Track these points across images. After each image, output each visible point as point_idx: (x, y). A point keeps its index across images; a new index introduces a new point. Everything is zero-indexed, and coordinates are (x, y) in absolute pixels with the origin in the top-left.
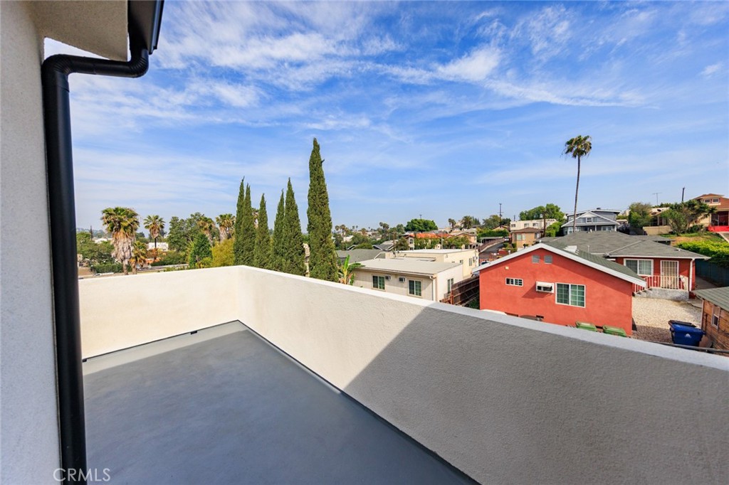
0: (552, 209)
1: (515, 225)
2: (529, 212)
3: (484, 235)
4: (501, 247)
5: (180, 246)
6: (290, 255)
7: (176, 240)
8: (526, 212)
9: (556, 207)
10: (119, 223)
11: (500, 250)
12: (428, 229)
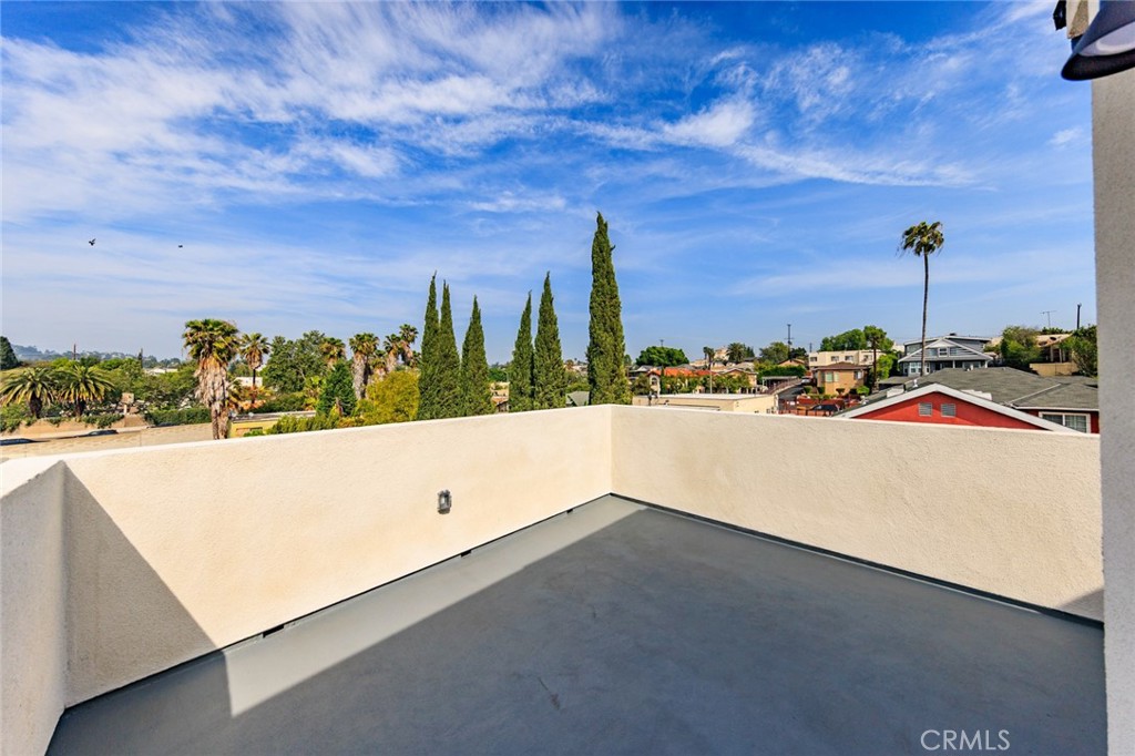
0: (873, 334)
1: (816, 359)
2: (838, 338)
3: (767, 373)
4: (800, 393)
5: (285, 383)
6: (548, 396)
7: (280, 373)
8: (832, 338)
9: (880, 330)
10: (210, 343)
11: (798, 397)
12: (675, 362)
